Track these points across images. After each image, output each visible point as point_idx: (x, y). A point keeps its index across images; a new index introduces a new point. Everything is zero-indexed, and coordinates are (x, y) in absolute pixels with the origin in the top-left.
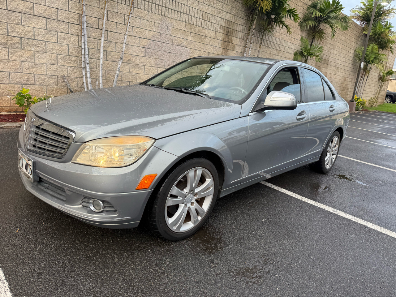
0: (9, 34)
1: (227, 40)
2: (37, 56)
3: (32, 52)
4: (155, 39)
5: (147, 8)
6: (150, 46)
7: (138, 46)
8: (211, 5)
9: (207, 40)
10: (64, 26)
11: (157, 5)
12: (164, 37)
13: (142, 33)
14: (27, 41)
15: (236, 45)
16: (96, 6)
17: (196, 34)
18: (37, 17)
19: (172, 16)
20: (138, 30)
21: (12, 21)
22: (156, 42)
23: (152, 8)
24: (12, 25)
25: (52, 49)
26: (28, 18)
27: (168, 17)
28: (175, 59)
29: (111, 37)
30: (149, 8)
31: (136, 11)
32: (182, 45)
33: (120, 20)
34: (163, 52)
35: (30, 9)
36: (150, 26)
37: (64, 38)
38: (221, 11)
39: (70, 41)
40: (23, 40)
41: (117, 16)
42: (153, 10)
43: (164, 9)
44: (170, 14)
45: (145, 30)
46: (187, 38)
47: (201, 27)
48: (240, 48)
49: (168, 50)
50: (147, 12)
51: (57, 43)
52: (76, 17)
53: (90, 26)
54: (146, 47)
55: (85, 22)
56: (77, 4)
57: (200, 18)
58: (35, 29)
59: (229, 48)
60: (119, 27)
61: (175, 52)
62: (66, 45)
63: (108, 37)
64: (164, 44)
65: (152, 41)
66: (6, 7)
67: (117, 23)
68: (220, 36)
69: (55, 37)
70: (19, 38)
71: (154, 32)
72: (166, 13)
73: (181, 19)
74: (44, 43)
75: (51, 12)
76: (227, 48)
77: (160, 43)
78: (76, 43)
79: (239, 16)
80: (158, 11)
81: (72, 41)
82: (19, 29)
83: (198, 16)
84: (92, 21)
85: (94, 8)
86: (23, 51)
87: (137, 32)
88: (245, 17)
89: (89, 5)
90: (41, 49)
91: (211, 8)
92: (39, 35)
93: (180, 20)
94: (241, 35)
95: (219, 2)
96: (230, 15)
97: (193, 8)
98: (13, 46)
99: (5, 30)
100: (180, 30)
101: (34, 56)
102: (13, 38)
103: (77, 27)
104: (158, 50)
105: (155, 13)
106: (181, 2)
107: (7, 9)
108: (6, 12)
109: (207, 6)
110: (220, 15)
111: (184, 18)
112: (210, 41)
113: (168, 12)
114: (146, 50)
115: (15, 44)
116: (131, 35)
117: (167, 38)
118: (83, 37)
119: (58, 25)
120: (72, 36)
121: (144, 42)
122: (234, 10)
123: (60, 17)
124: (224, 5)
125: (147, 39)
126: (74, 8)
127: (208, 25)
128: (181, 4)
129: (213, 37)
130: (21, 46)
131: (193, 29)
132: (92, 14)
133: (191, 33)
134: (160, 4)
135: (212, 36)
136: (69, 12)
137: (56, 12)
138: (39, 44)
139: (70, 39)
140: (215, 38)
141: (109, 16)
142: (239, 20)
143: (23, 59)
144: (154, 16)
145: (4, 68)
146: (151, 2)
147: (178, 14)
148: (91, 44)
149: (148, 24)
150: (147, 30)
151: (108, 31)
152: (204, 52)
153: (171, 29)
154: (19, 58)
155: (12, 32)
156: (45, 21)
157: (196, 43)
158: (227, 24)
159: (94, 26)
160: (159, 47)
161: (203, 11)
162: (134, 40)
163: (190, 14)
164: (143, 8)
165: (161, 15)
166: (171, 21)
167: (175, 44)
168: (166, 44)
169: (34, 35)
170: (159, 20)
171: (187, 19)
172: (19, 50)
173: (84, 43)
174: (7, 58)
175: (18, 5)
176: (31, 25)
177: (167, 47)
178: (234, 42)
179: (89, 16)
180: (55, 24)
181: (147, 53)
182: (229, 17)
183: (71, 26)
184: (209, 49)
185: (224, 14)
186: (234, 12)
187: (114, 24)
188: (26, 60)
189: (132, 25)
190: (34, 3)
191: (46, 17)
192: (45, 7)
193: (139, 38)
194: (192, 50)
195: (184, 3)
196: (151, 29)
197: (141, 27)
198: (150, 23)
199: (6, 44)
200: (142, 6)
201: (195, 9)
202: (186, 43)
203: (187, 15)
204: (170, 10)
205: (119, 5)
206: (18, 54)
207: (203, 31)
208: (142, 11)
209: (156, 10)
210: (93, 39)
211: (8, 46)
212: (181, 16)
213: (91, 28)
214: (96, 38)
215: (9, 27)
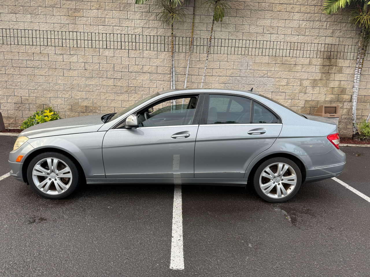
0: (129, 86)
1: (328, 64)
2: (144, 97)
3: (141, 95)
4: (235, 75)
5: (227, 52)
6: (229, 82)
7: (218, 83)
8: (302, 34)
9: (299, 68)
10: (161, 76)
11: (237, 47)
12: (244, 72)
13: (222, 72)
14: (138, 88)
15: (344, 68)
16: (183, 59)
17: (282, 64)
18: (145, 74)
19: (252, 53)
20: (217, 70)
21: (131, 78)
22: (235, 77)
23: (231, 51)
24: (131, 80)
25: (153, 92)
26: (140, 75)
27: (248, 55)
28: (256, 89)
29: (194, 79)
30: (228, 51)
31: (216, 56)
32: (265, 76)
33: (202, 66)
34: (243, 85)
35: (141, 69)
36: (230, 66)
37: (161, 84)
38: (316, 37)
39: (165, 85)
40: (136, 88)
41: (199, 63)
42: (232, 52)
43: (244, 50)
44: (251, 52)
45: (224, 70)
46: (271, 69)
47: (289, 57)
48: (351, 69)
49: (249, 82)
50: (227, 55)
51: (156, 88)
52: (169, 70)
53: (178, 74)
54: (225, 82)
55: (173, 72)
56: (170, 61)
57: (288, 49)
58: (143, 81)
59: (332, 72)
60: (201, 71)
61: (257, 84)
62: (162, 89)
63: (192, 80)
64: (245, 78)
65: (231, 77)
66: (128, 70)
67: (199, 68)
68: (319, 61)
69: (155, 84)
70: (134, 87)
71: (233, 70)
72: (246, 52)
73: (264, 54)
74: (148, 89)
75: (153, 69)
76: (330, 72)
77: (240, 77)
78: (169, 86)
79: (348, 37)
80: (237, 52)
81: (166, 85)
82: (134, 82)
83: (284, 48)
84: (180, 70)
85: (182, 61)
86: (136, 95)
87: (216, 72)
88: (357, 35)
89: (178, 60)
90: (147, 92)
91: (302, 37)
92: (145, 84)
93: (262, 55)
94: (352, 56)
95: (313, 29)
96: (331, 38)
97: (277, 42)
98: (131, 92)
99: (127, 83)
100: (262, 64)
101: (142, 97)
102: (131, 87)
103: (169, 75)
104: (238, 83)
105: (234, 54)
106: (262, 40)
107: (129, 72)
108: (128, 73)
109: (297, 36)
110: (316, 41)
111: (267, 52)
112: (302, 68)
113: (248, 51)
114: (226, 85)
115: (132, 91)
116: (212, 75)
117: (248, 73)
118: (172, 82)
119: (157, 76)
120: (166, 82)
121: (222, 79)
122: (338, 32)
123: (158, 71)
124: (322, 31)
125: (226, 76)
126: (167, 64)
127: (298, 54)
128: (263, 41)
129: (307, 64)
130: (135, 92)
131: (278, 61)
132: (180, 66)
133: (276, 64)
134: (240, 46)
135: (305, 63)
136: (164, 67)
137: (156, 68)
138: (145, 90)
139: (164, 84)
140: (310, 64)
141: (193, 64)
142: (348, 40)
143: (136, 99)
144: (234, 57)
145: (126, 105)
146: (230, 47)
147: (260, 50)
148: (179, 86)
149: (227, 64)
150: (227, 69)
151: (192, 75)
152: (294, 79)
153: (251, 64)
154: (134, 99)
155: (131, 84)
156: (149, 75)
157: (283, 72)
158: (327, 48)
159: (182, 73)
160: (239, 81)
161: (291, 42)
162: (214, 78)
163: (274, 48)
164: (222, 53)
165: (241, 55)
166: (251, 57)
167: (256, 76)
168: (246, 78)
169: (143, 85)
170: (239, 59)
171: (271, 53)
172: (133, 94)
173: (173, 86)
174: (127, 99)
175: (134, 68)
176: (141, 79)
177: (247, 80)
178: (340, 64)
179: (178, 67)
180: (155, 75)
181: (226, 87)
182: (329, 40)
183: (165, 76)
184: (302, 76)
185: (322, 39)
186: (337, 34)
187: (197, 70)
188: (138, 100)
189: (212, 68)
190: (143, 65)
191: (150, 72)
192: (149, 67)
193: (218, 77)
194: (277, 79)
195: (267, 39)
196: (230, 68)
197: (220, 68)
198: (229, 63)
199: (127, 91)
200: (221, 51)
201: (281, 42)
202: (269, 74)
203: (270, 49)
204: (250, 49)
205: (201, 55)
206: (133, 96)
207: (292, 60)
208: (222, 55)
209: (235, 52)
210: (180, 82)
211: (128, 93)
212: (263, 52)
213: (179, 75)
214: (183, 81)
215: (129, 81)
